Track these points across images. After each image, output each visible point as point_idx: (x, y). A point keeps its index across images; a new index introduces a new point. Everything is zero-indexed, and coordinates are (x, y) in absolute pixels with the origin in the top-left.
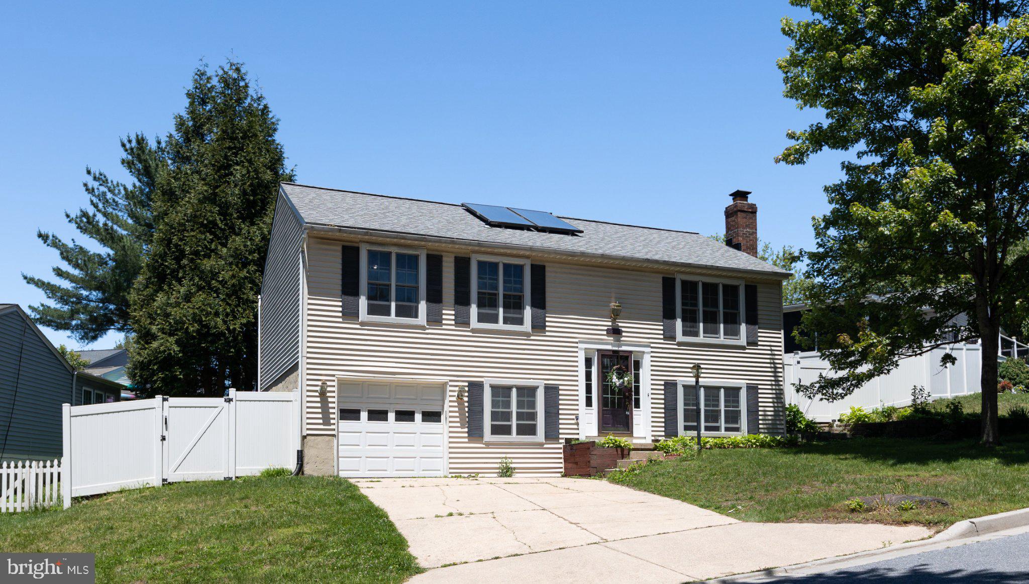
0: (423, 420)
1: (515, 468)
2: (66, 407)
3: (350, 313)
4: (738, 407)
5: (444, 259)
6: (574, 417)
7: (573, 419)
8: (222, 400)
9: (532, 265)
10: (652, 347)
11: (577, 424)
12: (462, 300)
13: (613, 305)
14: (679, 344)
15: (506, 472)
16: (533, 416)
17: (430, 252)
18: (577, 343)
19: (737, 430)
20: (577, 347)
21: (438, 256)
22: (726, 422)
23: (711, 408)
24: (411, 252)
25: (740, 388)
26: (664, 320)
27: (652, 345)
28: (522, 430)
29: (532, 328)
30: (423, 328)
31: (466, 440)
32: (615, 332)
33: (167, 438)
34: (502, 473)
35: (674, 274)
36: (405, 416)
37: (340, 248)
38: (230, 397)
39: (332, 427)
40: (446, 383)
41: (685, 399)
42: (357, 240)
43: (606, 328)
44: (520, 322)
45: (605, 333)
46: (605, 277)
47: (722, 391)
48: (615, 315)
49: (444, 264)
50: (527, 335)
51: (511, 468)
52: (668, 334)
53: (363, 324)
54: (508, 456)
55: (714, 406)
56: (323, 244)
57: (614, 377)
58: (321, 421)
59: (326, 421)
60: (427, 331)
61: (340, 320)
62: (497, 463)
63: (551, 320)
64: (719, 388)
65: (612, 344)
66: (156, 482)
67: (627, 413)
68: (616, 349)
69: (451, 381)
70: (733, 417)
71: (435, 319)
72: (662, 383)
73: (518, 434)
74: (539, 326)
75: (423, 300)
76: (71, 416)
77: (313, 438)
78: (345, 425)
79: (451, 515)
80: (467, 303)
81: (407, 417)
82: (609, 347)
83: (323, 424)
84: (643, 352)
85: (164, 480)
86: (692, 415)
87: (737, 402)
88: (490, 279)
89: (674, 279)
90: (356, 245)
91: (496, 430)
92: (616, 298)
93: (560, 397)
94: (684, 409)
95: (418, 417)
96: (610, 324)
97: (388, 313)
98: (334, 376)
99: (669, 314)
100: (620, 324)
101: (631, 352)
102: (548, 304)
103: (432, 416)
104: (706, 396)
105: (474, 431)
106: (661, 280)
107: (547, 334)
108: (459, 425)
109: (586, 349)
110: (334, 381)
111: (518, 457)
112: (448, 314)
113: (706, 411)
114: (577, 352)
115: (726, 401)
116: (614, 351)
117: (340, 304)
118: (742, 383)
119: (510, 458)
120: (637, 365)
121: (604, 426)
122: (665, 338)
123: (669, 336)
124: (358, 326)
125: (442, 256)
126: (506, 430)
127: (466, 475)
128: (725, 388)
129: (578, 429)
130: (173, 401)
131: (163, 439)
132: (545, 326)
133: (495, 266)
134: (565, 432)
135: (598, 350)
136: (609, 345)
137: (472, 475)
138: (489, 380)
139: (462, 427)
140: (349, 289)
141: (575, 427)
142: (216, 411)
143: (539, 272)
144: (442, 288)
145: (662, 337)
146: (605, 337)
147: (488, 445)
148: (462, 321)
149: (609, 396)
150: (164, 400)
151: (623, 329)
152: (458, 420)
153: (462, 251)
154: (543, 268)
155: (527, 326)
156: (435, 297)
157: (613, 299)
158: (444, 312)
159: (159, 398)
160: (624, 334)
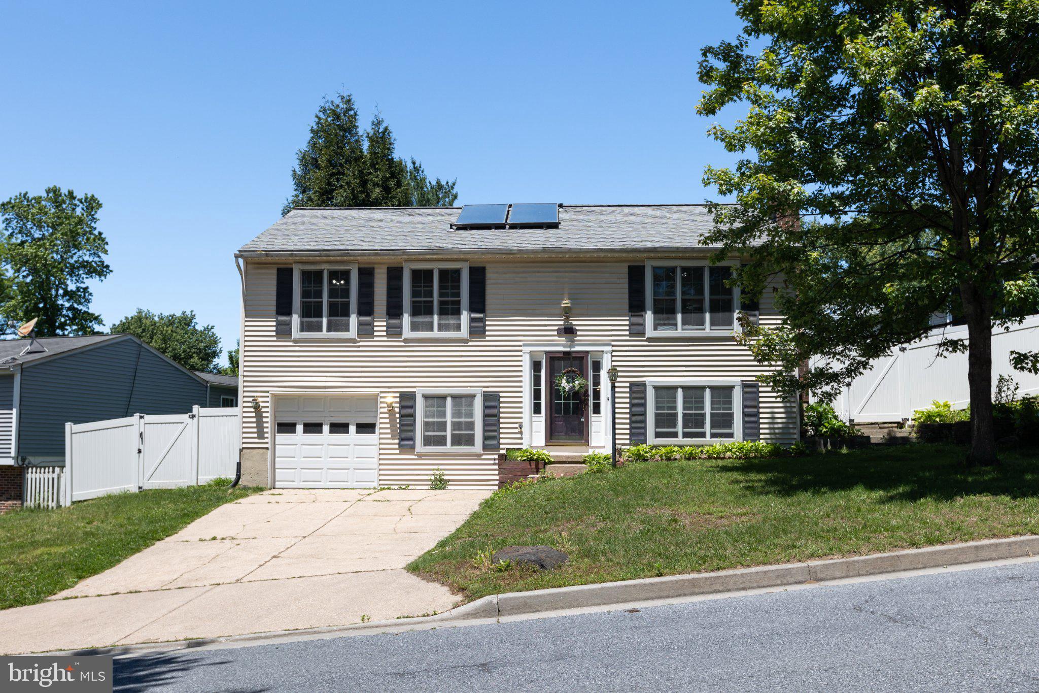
0: (357, 432)
1: (449, 480)
2: (68, 426)
3: (283, 332)
4: (730, 409)
5: (376, 271)
6: (517, 425)
7: (516, 428)
8: (187, 416)
9: (470, 268)
10: (613, 346)
11: (521, 433)
12: (394, 310)
13: (566, 303)
14: (650, 340)
15: (440, 484)
16: (471, 426)
17: (362, 266)
18: (521, 346)
19: (731, 435)
20: (521, 351)
21: (370, 268)
22: (712, 427)
23: (693, 412)
24: (342, 268)
25: (733, 387)
26: (630, 314)
27: (613, 343)
28: (457, 440)
29: (470, 333)
30: (354, 341)
31: (398, 451)
32: (569, 331)
33: (142, 451)
34: (432, 485)
35: (643, 261)
36: (339, 428)
37: (275, 271)
38: (194, 413)
39: (266, 440)
40: (378, 395)
41: (657, 402)
42: (291, 261)
43: (556, 328)
44: (458, 328)
45: (556, 333)
46: (556, 272)
47: (708, 391)
48: (567, 313)
49: (376, 276)
50: (464, 341)
51: (446, 481)
52: (636, 329)
53: (295, 341)
54: (441, 467)
55: (697, 408)
56: (258, 268)
57: (564, 381)
58: (256, 435)
59: (261, 434)
60: (358, 344)
61: (275, 339)
62: (427, 475)
63: (492, 324)
64: (703, 388)
65: (564, 346)
66: (134, 489)
67: (583, 420)
68: (568, 350)
69: (381, 392)
70: (723, 422)
71: (366, 332)
72: (628, 384)
73: (453, 444)
74: (478, 331)
75: (354, 313)
76: (72, 434)
77: (249, 450)
78: (282, 438)
79: (214, 539)
80: (400, 313)
81: (341, 429)
82: (560, 349)
83: (258, 438)
84: (603, 352)
85: (140, 488)
86: (665, 421)
87: (729, 402)
88: (425, 286)
89: (644, 267)
90: (290, 266)
91: (428, 441)
92: (569, 294)
93: (502, 405)
94: (656, 414)
95: (352, 428)
96: (562, 323)
97: (320, 329)
98: (267, 392)
99: (636, 306)
100: (574, 323)
101: (587, 352)
102: (489, 306)
103: (366, 428)
104: (685, 397)
105: (406, 441)
106: (627, 269)
107: (487, 338)
108: (390, 436)
109: (531, 352)
110: (268, 397)
111: (451, 469)
112: (380, 326)
113: (684, 415)
114: (521, 356)
115: (712, 403)
116: (565, 353)
117: (274, 324)
118: (735, 380)
119: (441, 470)
120: (597, 366)
121: (552, 434)
122: (631, 334)
123: (637, 331)
124: (291, 344)
125: (374, 268)
126: (441, 441)
127: (396, 487)
128: (711, 388)
129: (522, 438)
130: (149, 418)
131: (140, 451)
132: (485, 331)
133: (429, 273)
134: (506, 442)
135: (547, 353)
136: (560, 345)
137: (403, 487)
138: (421, 389)
139: (393, 438)
140: (283, 308)
141: (519, 436)
142: (182, 426)
143: (478, 274)
144: (373, 300)
145: (627, 333)
146: (556, 338)
147: (420, 456)
148: (394, 331)
149: (563, 401)
150: (141, 417)
151: (577, 328)
152: (389, 431)
153: (394, 261)
154: (483, 270)
155: (464, 332)
156: (366, 309)
157: (566, 295)
158: (376, 324)
159: (137, 415)
160: (578, 333)
